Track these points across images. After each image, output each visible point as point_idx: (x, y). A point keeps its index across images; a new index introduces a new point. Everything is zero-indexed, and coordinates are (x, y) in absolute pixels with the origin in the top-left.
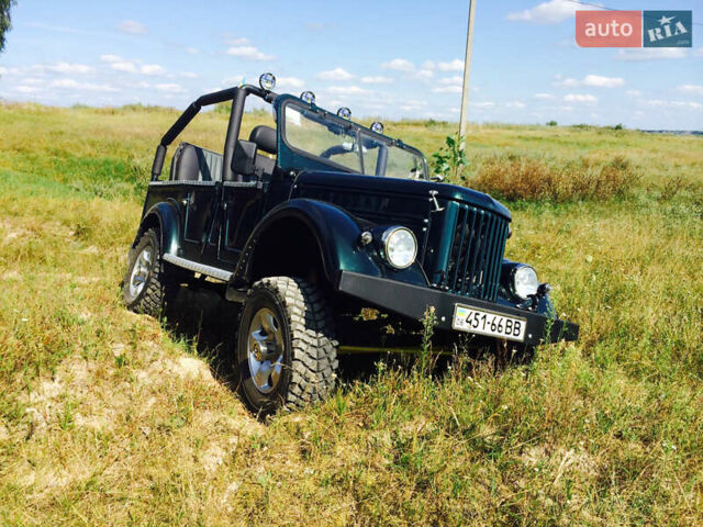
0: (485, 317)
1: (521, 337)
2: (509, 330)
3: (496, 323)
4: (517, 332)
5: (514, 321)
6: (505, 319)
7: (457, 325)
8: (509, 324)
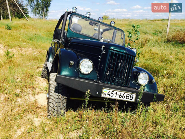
0: (116, 93)
1: (133, 100)
2: (128, 98)
3: (122, 95)
4: (131, 98)
5: (130, 94)
6: (126, 94)
7: (103, 96)
8: (128, 95)
